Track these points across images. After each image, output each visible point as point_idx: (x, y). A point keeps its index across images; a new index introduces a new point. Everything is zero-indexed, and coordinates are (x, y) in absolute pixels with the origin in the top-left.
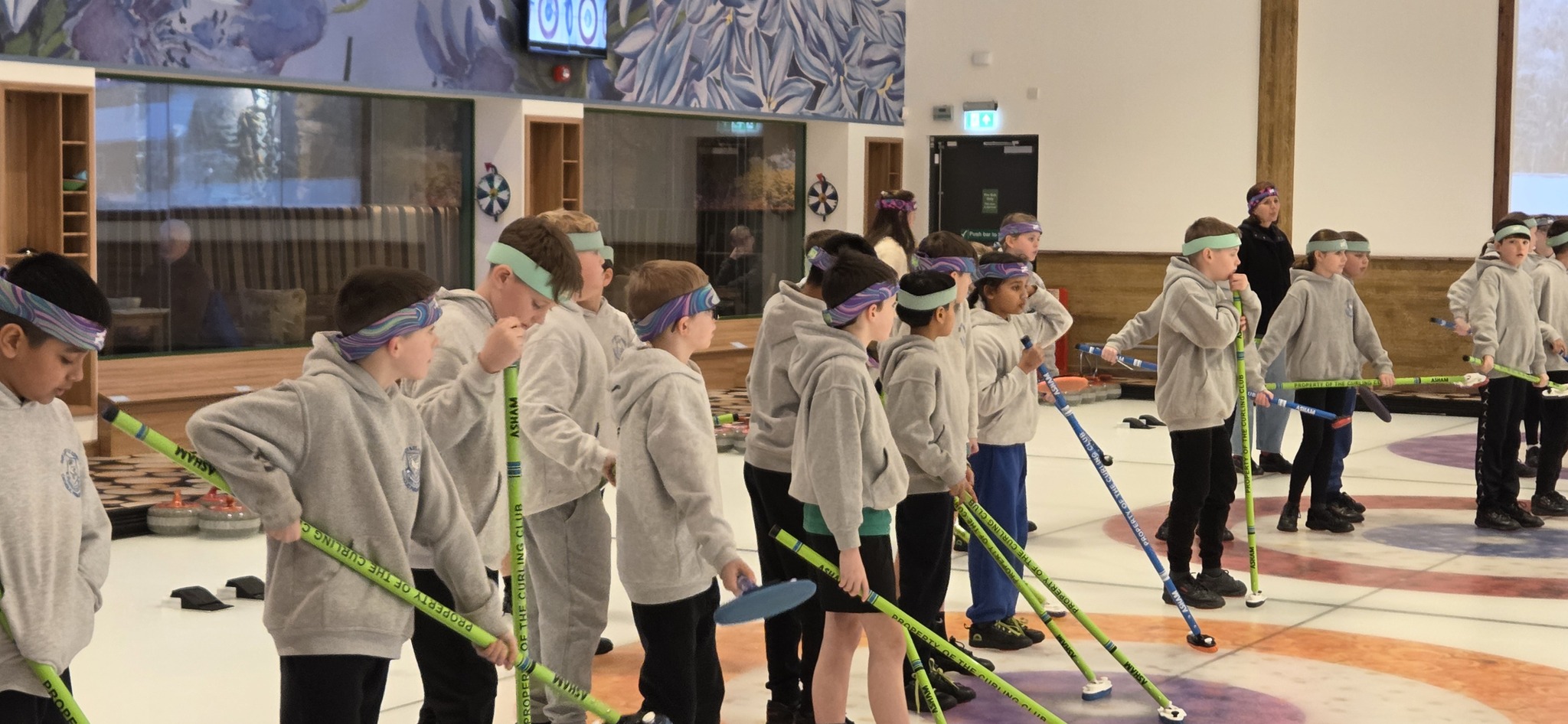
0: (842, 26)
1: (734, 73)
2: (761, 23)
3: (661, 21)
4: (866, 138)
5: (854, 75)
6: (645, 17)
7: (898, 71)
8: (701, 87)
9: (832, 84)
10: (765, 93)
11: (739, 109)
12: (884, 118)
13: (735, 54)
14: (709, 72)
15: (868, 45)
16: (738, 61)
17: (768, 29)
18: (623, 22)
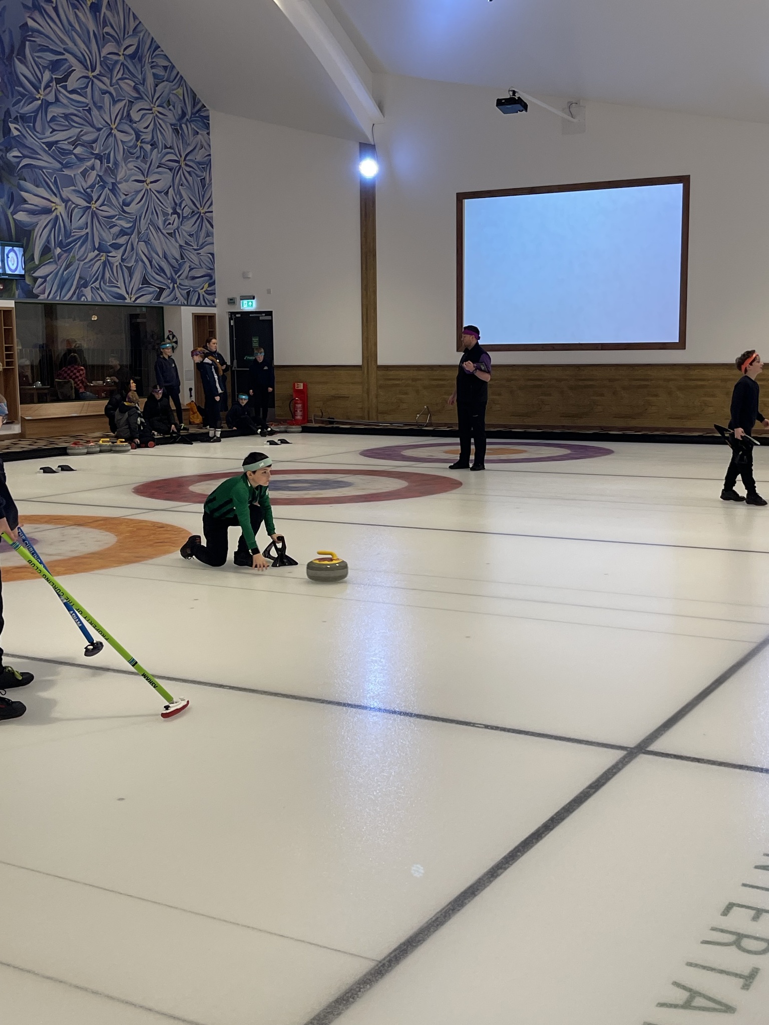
0: (174, 261)
1: (108, 284)
2: (123, 260)
3: (60, 261)
4: (193, 314)
5: (182, 283)
6: (50, 259)
7: (211, 281)
8: (88, 291)
9: (170, 288)
10: (128, 293)
11: (111, 301)
12: (203, 304)
13: (107, 275)
14: (92, 284)
15: (191, 269)
16: (109, 278)
17: (127, 263)
18: (37, 262)
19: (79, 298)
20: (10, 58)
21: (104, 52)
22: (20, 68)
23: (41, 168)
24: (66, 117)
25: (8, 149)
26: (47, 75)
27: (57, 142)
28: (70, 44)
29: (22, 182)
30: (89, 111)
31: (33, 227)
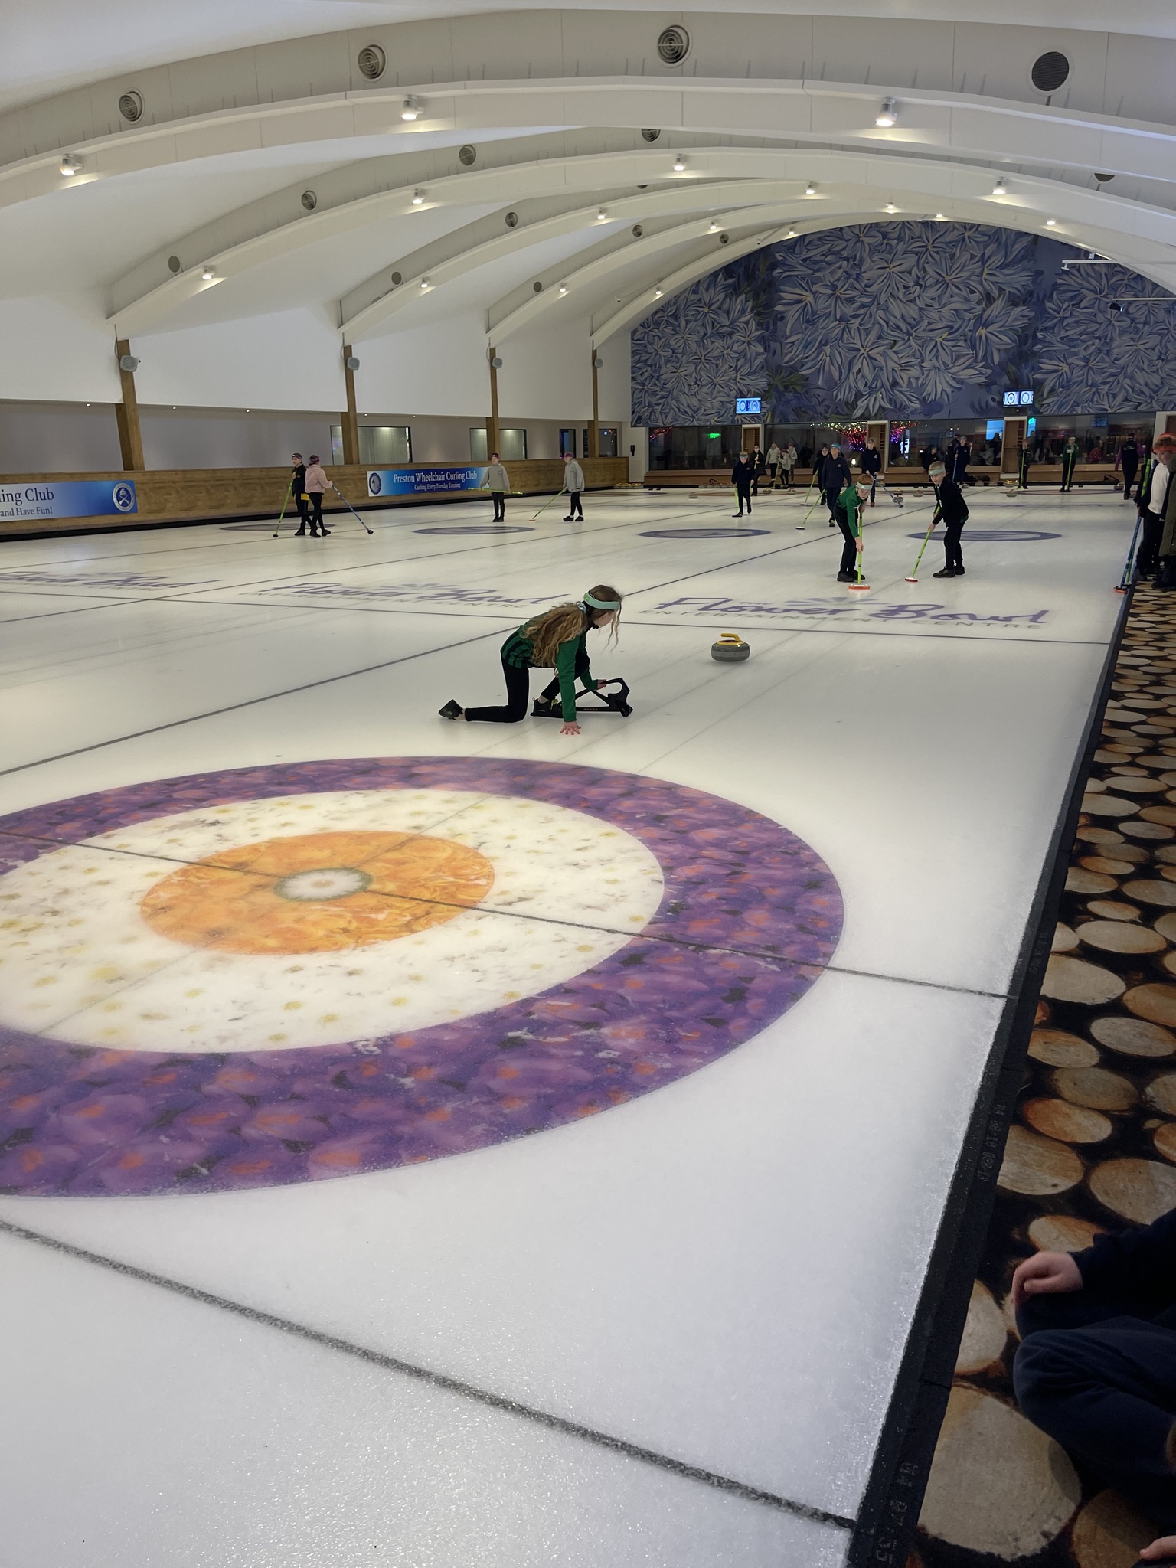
1: (1095, 403)
3: (1062, 394)
4: (1167, 415)
6: (1054, 395)
9: (1148, 402)
10: (1110, 407)
11: (1096, 412)
13: (1096, 399)
14: (1083, 404)
15: (1170, 389)
18: (1045, 396)
19: (1071, 412)
20: (1043, 303)
21: (1111, 282)
22: (1048, 305)
23: (1055, 351)
24: (1077, 322)
25: (1034, 345)
26: (1066, 304)
27: (1068, 336)
28: (1086, 284)
29: (1041, 360)
30: (1095, 316)
31: (1045, 380)
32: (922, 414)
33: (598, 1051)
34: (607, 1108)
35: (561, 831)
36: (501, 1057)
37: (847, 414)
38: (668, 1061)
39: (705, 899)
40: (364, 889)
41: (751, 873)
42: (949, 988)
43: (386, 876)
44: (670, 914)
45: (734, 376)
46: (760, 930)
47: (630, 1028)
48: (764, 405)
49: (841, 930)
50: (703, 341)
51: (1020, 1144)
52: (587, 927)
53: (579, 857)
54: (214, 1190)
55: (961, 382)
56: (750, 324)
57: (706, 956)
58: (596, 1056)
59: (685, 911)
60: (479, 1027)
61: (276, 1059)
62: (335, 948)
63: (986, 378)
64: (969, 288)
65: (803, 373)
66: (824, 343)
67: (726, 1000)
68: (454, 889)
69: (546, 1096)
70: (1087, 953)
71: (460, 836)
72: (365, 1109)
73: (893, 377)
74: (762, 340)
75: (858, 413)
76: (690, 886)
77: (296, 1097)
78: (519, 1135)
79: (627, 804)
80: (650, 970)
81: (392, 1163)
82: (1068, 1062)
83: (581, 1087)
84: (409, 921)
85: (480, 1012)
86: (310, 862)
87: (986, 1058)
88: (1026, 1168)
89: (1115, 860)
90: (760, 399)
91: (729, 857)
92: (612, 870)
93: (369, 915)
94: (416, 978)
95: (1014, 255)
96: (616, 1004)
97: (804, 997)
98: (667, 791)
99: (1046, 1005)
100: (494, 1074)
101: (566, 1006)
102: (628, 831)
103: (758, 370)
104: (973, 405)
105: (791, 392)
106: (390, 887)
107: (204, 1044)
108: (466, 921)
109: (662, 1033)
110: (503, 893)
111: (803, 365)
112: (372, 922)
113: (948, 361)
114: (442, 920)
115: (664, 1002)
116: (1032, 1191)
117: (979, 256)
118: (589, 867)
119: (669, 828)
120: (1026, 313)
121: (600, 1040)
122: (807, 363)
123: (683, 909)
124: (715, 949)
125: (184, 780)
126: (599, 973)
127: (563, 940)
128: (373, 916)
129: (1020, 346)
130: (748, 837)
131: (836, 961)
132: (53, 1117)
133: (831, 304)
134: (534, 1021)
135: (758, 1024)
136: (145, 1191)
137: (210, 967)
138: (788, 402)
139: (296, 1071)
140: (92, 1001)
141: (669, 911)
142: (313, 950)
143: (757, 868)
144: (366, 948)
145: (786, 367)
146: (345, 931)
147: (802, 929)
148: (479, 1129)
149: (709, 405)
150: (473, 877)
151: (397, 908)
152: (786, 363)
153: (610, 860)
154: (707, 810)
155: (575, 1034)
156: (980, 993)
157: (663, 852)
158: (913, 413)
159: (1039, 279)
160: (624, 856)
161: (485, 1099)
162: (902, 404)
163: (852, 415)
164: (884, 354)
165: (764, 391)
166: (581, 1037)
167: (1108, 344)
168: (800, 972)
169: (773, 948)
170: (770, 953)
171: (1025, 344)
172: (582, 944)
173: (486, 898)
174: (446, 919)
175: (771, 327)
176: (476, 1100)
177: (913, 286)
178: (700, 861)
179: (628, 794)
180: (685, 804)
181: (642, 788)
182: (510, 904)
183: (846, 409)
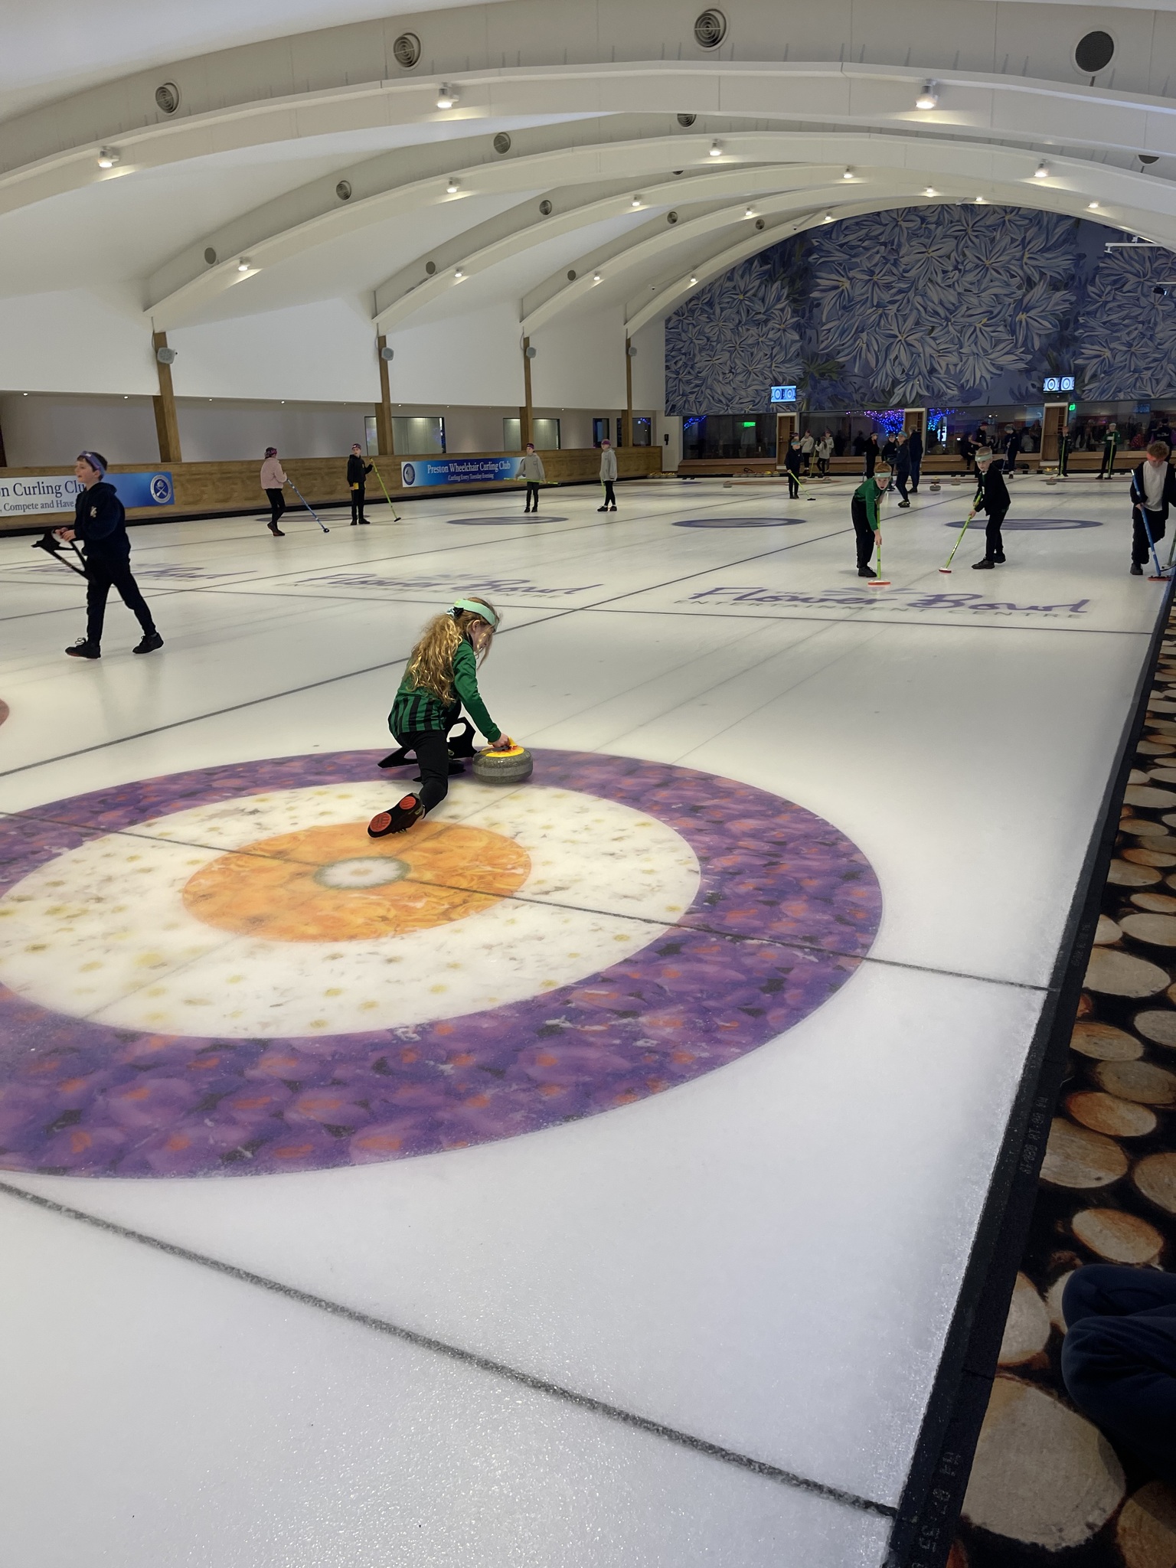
1: (1138, 389)
3: (1103, 380)
6: (1096, 380)
10: (1153, 393)
11: (1139, 398)
13: (1138, 384)
14: (1126, 390)
16: (1140, 386)
17: (1156, 376)
18: (1086, 382)
19: (1114, 398)
20: (1085, 286)
21: (1155, 266)
22: (1090, 289)
23: (1097, 336)
24: (1119, 306)
25: (1077, 329)
26: (1109, 288)
27: (1110, 320)
28: (1129, 268)
29: (1082, 345)
30: (1138, 300)
31: (1087, 365)
32: (960, 402)
33: (636, 1040)
34: (645, 1097)
35: (597, 821)
36: (540, 1045)
37: (884, 402)
38: (704, 1050)
39: (742, 889)
40: (402, 878)
41: (788, 864)
42: (990, 980)
43: (423, 865)
44: (706, 904)
45: (769, 364)
46: (797, 921)
47: (667, 1017)
48: (800, 393)
49: (880, 921)
50: (738, 329)
51: (1063, 1137)
52: (623, 917)
53: (615, 847)
54: (258, 1173)
55: (1001, 368)
56: (786, 311)
57: (744, 946)
58: (633, 1044)
59: (721, 902)
60: (517, 1015)
61: (317, 1045)
62: (375, 936)
63: (1026, 364)
64: (1010, 273)
65: (840, 360)
66: (861, 330)
67: (764, 990)
68: (490, 878)
69: (585, 1084)
70: (1131, 946)
71: (496, 826)
72: (404, 1095)
73: (931, 364)
74: (797, 327)
75: (895, 400)
76: (727, 877)
77: (338, 1083)
78: (558, 1122)
79: (663, 795)
80: (688, 960)
81: (432, 1149)
82: (1111, 1056)
83: (619, 1076)
84: (447, 910)
85: (518, 1000)
86: (348, 850)
87: (1027, 1050)
88: (1069, 1161)
89: (1158, 852)
90: (795, 387)
91: (766, 847)
92: (648, 860)
93: (407, 903)
94: (454, 966)
95: (1055, 239)
96: (653, 993)
97: (843, 987)
98: (704, 782)
99: (1088, 998)
100: (532, 1061)
101: (604, 995)
102: (664, 822)
103: (793, 358)
104: (1013, 392)
105: (826, 379)
106: (428, 876)
107: (246, 1029)
108: (503, 910)
109: (700, 1023)
110: (539, 882)
111: (839, 353)
112: (409, 910)
113: (987, 346)
114: (480, 909)
115: (702, 991)
116: (1075, 1184)
117: (1020, 239)
118: (625, 856)
119: (705, 818)
120: (1068, 297)
121: (638, 1029)
122: (843, 350)
123: (719, 899)
124: (753, 939)
125: (223, 769)
126: (637, 962)
127: (600, 929)
128: (411, 904)
129: (1061, 330)
130: (785, 827)
131: (874, 953)
132: (100, 1098)
133: (868, 290)
134: (574, 1009)
135: (796, 1014)
136: (191, 1173)
137: (251, 954)
138: (824, 390)
139: (337, 1057)
140: (137, 986)
141: (706, 901)
142: (352, 937)
143: (791, 859)
144: (404, 935)
145: (822, 354)
146: (384, 919)
147: (840, 919)
148: (518, 1116)
149: (743, 393)
150: (509, 866)
151: (435, 896)
152: (823, 350)
153: (646, 850)
154: (743, 801)
155: (613, 1023)
156: (1021, 986)
157: (700, 842)
158: (950, 400)
159: (1082, 262)
160: (659, 846)
161: (524, 1086)
162: (939, 391)
163: (888, 403)
164: (921, 341)
165: (800, 379)
166: (619, 1026)
167: (1152, 328)
168: (839, 963)
169: (811, 939)
170: (808, 944)
171: (1066, 330)
172: (618, 933)
173: (522, 888)
174: (484, 907)
175: (807, 315)
176: (515, 1087)
177: (952, 271)
178: (736, 852)
179: (664, 785)
180: (722, 794)
181: (677, 779)
182: (547, 893)
183: (882, 396)
